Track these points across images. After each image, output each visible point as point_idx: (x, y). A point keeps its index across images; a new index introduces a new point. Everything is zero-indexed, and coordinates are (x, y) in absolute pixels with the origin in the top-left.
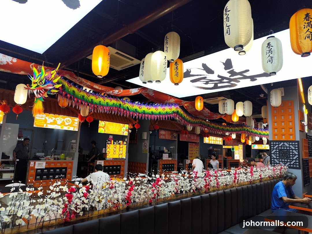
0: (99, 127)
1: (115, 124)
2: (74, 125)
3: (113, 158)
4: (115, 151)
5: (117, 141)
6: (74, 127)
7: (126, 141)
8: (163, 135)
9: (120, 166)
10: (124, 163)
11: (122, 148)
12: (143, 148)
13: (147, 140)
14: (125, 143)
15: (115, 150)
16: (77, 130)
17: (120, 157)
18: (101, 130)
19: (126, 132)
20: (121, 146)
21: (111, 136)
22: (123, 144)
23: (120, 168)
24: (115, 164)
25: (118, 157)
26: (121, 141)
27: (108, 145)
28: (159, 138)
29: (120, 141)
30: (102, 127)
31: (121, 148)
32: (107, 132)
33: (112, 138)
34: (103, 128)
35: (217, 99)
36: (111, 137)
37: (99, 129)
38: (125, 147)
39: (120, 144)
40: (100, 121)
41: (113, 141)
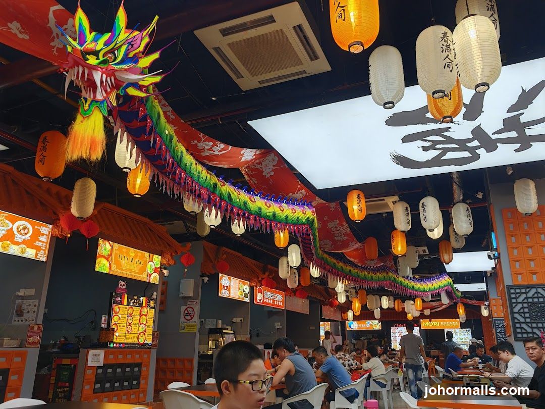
0: (98, 255)
1: (132, 252)
2: (38, 243)
3: (126, 344)
4: (130, 324)
5: (136, 298)
6: (38, 249)
7: (154, 297)
8: (225, 288)
9: (139, 365)
10: (149, 357)
11: (146, 315)
12: (182, 319)
13: (195, 297)
14: (152, 304)
15: (130, 322)
16: (44, 260)
17: (141, 341)
18: (102, 266)
19: (155, 274)
20: (145, 311)
21: (123, 283)
22: (148, 306)
23: (140, 370)
24: (129, 359)
25: (136, 342)
26: (144, 298)
27: (116, 308)
28: (220, 295)
29: (141, 298)
30: (104, 257)
31: (144, 317)
32: (116, 271)
33: (125, 287)
34: (107, 259)
35: (384, 200)
36: (122, 285)
37: (97, 261)
38: (151, 313)
39: (141, 305)
40: (101, 241)
41: (126, 296)
